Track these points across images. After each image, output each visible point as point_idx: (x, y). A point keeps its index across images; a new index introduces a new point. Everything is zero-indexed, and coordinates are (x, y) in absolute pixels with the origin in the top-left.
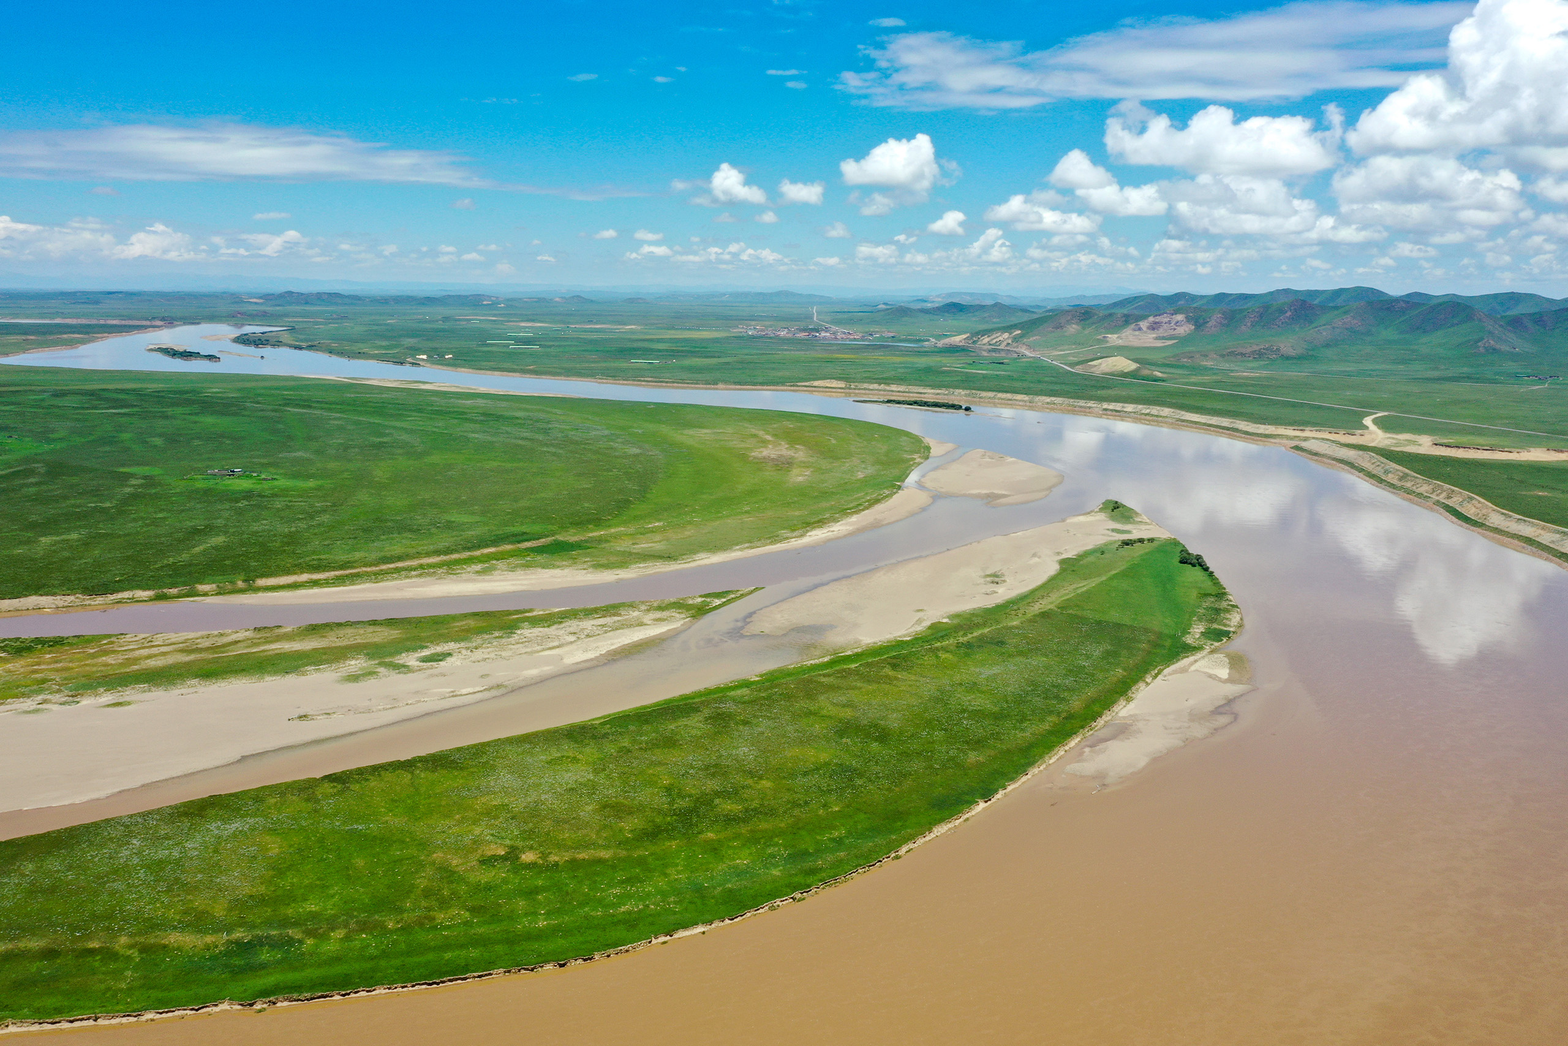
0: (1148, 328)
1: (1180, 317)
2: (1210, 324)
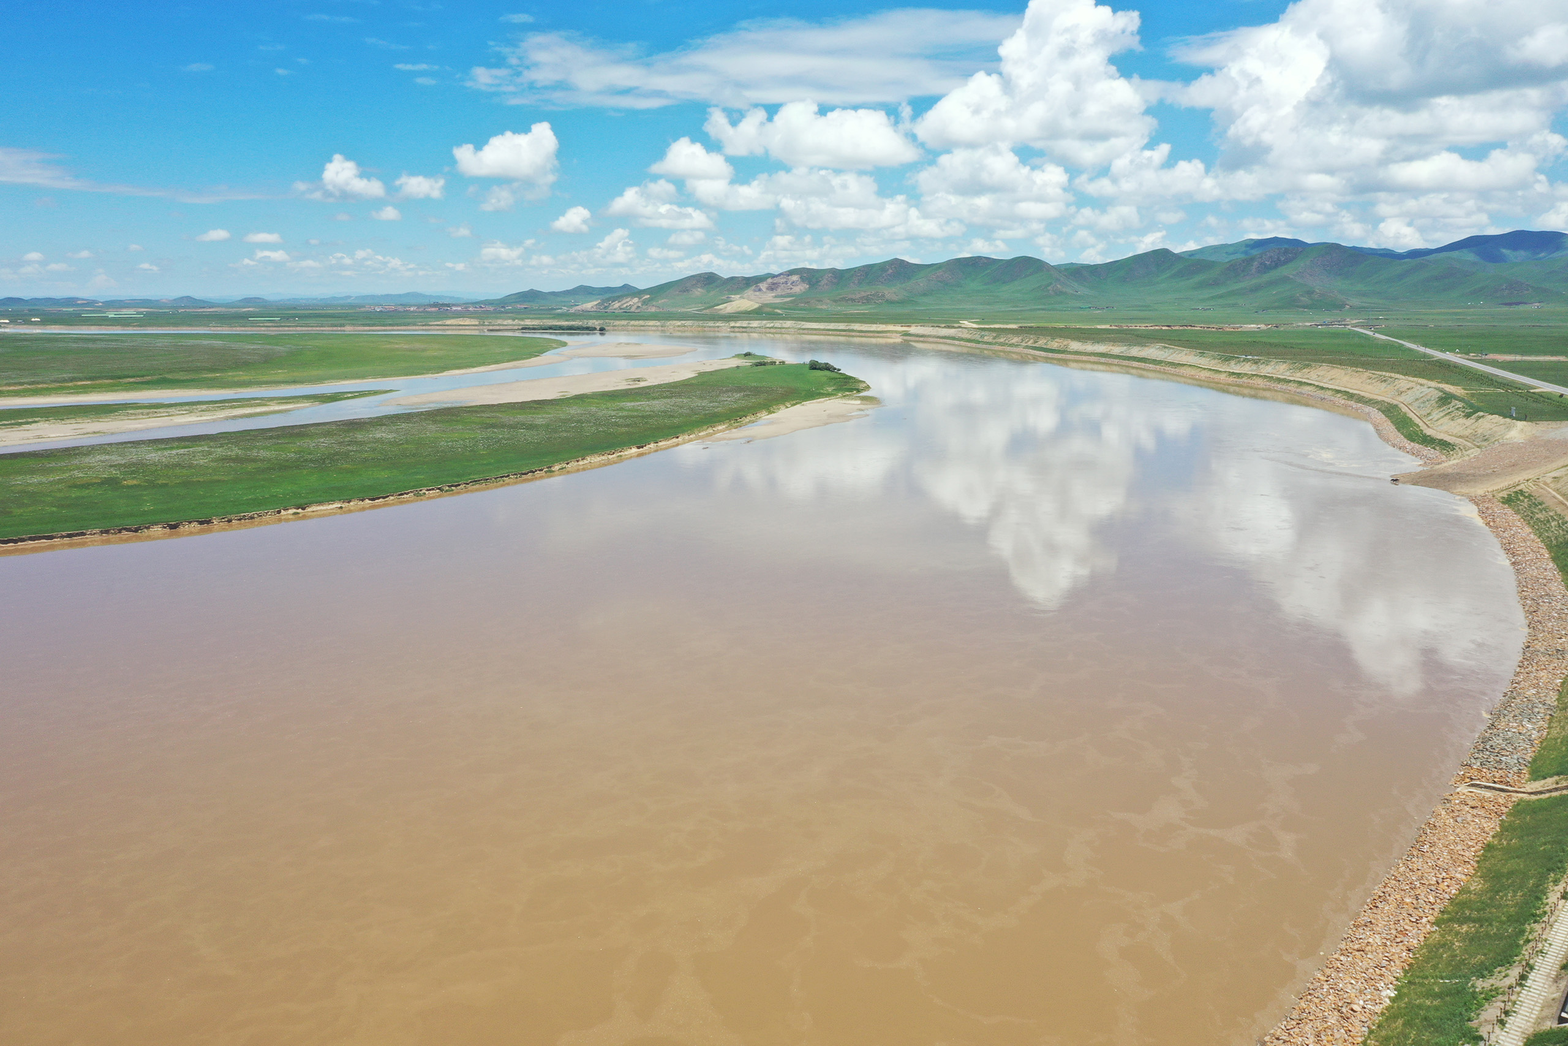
0: (767, 289)
1: (795, 278)
2: (822, 283)
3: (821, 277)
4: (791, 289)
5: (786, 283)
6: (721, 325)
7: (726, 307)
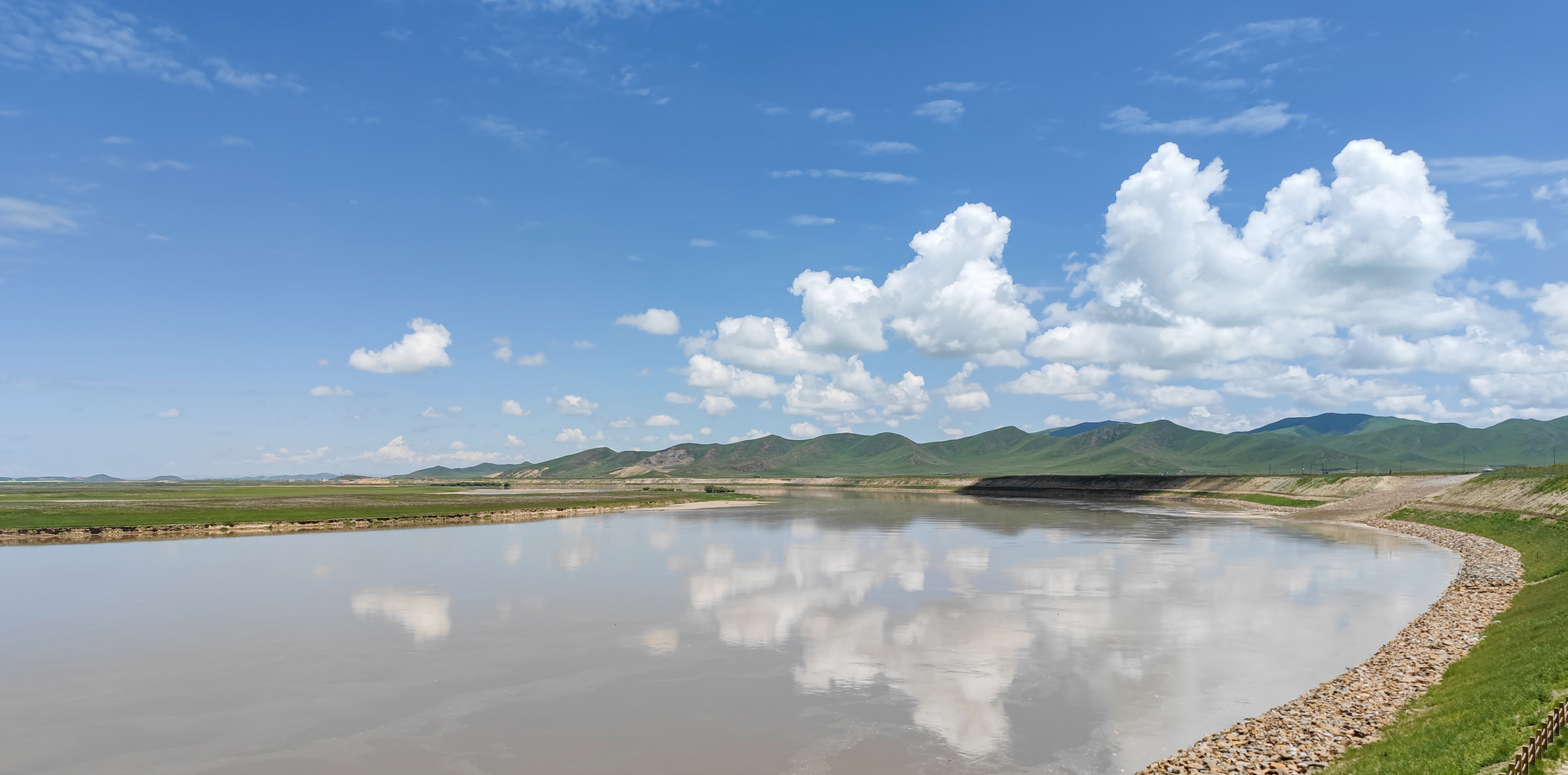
0: (656, 461)
1: (682, 452)
2: (707, 456)
3: (706, 451)
4: (678, 461)
5: (674, 456)
6: (617, 482)
7: (620, 473)
